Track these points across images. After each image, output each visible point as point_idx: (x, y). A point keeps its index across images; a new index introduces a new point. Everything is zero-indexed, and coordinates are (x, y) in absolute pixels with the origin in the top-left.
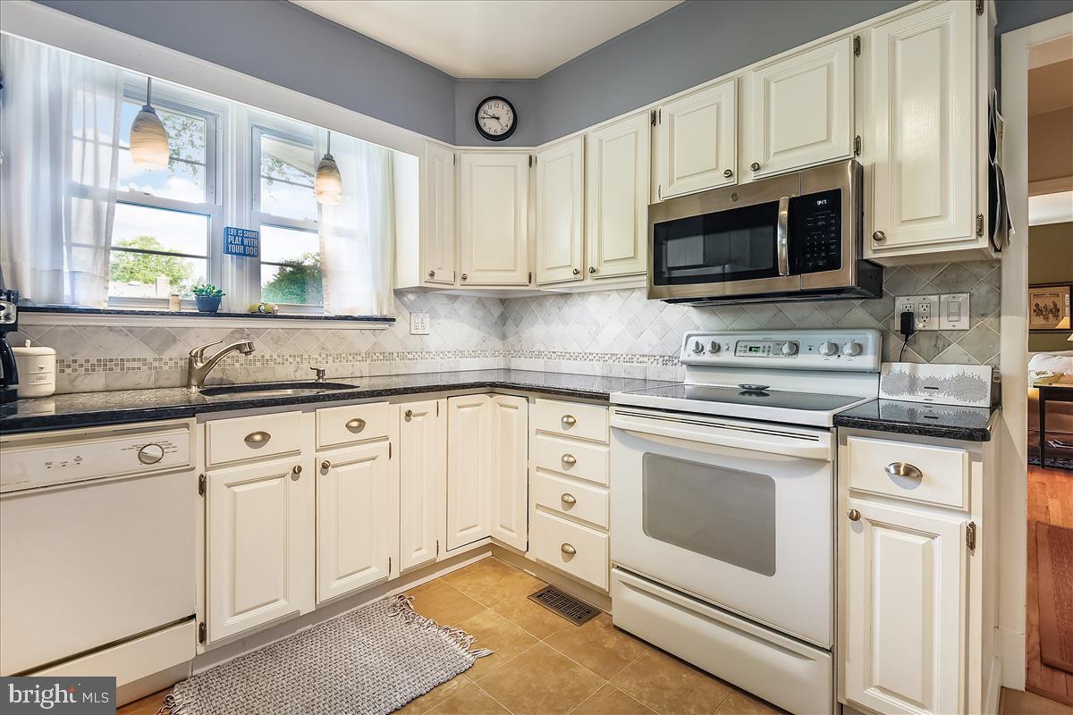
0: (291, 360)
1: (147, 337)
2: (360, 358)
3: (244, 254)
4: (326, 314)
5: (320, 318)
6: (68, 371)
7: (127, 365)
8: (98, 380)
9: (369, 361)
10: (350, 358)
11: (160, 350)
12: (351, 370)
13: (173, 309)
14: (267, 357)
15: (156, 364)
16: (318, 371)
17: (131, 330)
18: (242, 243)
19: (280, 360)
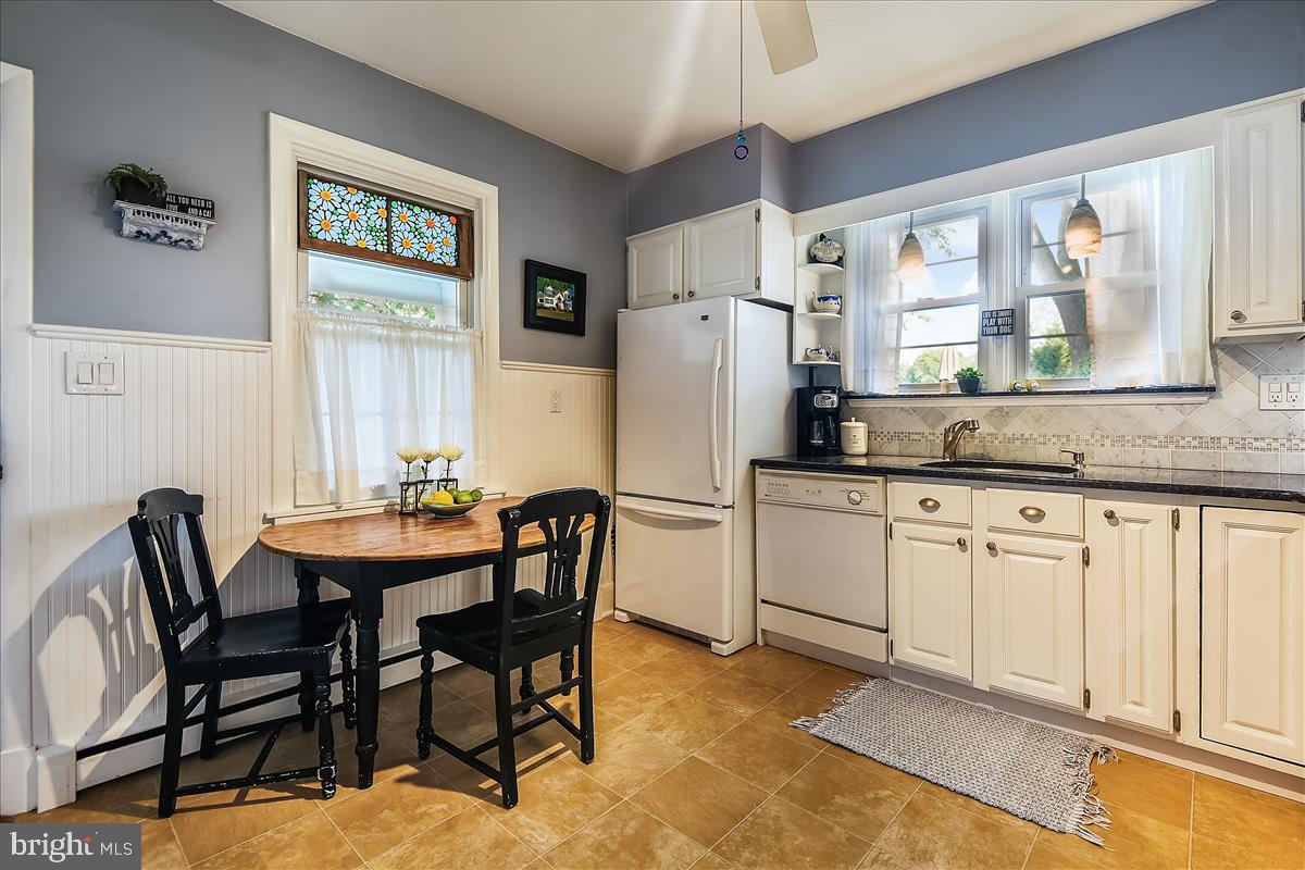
0: (1054, 440)
1: (924, 415)
2: (1155, 443)
3: (998, 334)
4: (1092, 387)
5: (1084, 393)
6: (879, 439)
7: (912, 437)
8: (894, 447)
9: (1172, 447)
10: (1139, 441)
11: (933, 426)
12: (1140, 457)
13: (943, 391)
14: (1027, 436)
15: (931, 437)
16: (1075, 454)
17: (914, 409)
18: (996, 324)
19: (1041, 440)
